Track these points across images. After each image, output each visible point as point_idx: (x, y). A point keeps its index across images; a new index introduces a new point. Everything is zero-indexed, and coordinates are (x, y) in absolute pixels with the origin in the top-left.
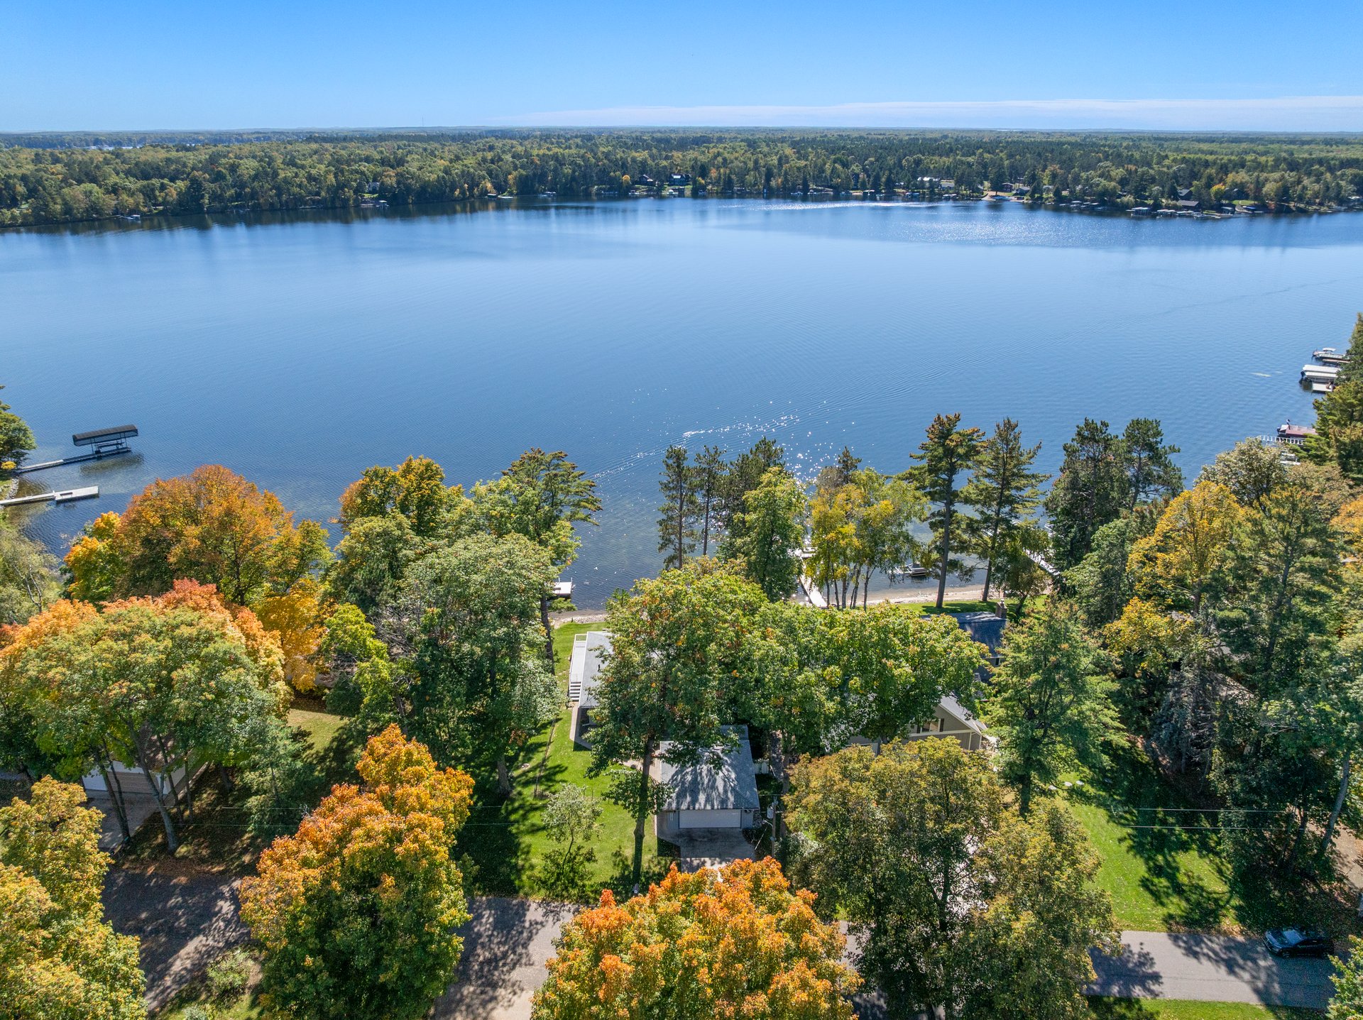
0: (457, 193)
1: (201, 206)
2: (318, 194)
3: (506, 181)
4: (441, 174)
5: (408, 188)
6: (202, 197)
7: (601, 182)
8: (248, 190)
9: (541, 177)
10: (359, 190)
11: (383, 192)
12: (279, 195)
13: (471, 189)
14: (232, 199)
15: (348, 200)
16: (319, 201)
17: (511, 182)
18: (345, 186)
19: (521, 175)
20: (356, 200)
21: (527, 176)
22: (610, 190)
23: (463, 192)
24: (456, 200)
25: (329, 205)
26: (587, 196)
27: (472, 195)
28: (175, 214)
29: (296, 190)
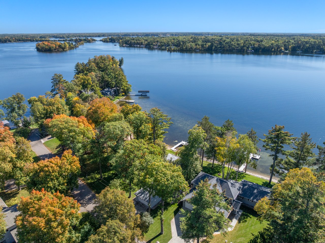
0: (273, 50)
1: (212, 49)
2: (238, 48)
3: (288, 48)
4: (270, 45)
5: (260, 48)
6: (213, 47)
7: (318, 49)
8: (223, 46)
9: (299, 47)
10: (248, 48)
11: (253, 48)
12: (229, 47)
13: (277, 49)
14: (219, 48)
15: (245, 50)
16: (238, 50)
17: (290, 48)
18: (245, 46)
19: (293, 46)
20: (246, 50)
21: (295, 46)
22: (320, 51)
23: (275, 50)
24: (272, 52)
25: (240, 50)
26: (312, 52)
27: (277, 50)
28: (206, 50)
29: (233, 46)
